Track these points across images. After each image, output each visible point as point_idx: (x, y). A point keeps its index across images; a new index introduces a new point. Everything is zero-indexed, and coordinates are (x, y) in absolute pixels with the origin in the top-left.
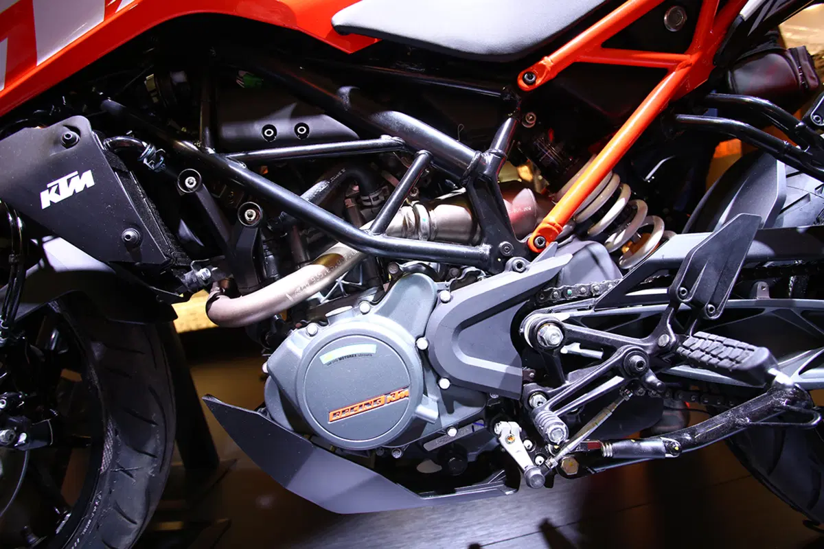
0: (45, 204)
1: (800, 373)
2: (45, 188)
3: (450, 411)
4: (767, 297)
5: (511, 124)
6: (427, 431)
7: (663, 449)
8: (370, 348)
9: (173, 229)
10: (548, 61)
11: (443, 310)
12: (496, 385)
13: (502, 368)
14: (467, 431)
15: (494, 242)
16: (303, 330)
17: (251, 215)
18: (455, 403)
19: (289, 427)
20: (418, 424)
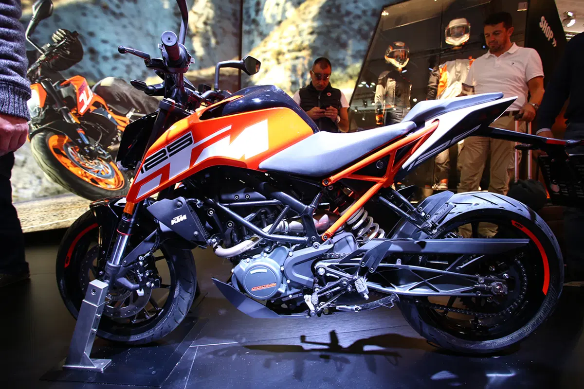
0: (172, 224)
1: (410, 290)
2: (173, 219)
3: (290, 290)
4: (400, 264)
5: (320, 196)
6: (282, 296)
7: (354, 309)
8: (265, 271)
9: (204, 224)
10: (332, 178)
11: (289, 259)
12: (304, 283)
13: (307, 278)
14: (296, 296)
15: (310, 237)
16: (245, 260)
17: (230, 225)
18: (292, 288)
19: (239, 290)
20: (279, 293)
